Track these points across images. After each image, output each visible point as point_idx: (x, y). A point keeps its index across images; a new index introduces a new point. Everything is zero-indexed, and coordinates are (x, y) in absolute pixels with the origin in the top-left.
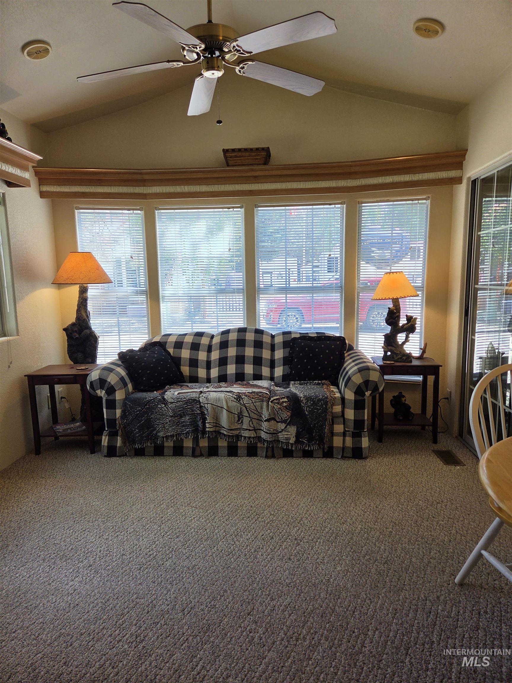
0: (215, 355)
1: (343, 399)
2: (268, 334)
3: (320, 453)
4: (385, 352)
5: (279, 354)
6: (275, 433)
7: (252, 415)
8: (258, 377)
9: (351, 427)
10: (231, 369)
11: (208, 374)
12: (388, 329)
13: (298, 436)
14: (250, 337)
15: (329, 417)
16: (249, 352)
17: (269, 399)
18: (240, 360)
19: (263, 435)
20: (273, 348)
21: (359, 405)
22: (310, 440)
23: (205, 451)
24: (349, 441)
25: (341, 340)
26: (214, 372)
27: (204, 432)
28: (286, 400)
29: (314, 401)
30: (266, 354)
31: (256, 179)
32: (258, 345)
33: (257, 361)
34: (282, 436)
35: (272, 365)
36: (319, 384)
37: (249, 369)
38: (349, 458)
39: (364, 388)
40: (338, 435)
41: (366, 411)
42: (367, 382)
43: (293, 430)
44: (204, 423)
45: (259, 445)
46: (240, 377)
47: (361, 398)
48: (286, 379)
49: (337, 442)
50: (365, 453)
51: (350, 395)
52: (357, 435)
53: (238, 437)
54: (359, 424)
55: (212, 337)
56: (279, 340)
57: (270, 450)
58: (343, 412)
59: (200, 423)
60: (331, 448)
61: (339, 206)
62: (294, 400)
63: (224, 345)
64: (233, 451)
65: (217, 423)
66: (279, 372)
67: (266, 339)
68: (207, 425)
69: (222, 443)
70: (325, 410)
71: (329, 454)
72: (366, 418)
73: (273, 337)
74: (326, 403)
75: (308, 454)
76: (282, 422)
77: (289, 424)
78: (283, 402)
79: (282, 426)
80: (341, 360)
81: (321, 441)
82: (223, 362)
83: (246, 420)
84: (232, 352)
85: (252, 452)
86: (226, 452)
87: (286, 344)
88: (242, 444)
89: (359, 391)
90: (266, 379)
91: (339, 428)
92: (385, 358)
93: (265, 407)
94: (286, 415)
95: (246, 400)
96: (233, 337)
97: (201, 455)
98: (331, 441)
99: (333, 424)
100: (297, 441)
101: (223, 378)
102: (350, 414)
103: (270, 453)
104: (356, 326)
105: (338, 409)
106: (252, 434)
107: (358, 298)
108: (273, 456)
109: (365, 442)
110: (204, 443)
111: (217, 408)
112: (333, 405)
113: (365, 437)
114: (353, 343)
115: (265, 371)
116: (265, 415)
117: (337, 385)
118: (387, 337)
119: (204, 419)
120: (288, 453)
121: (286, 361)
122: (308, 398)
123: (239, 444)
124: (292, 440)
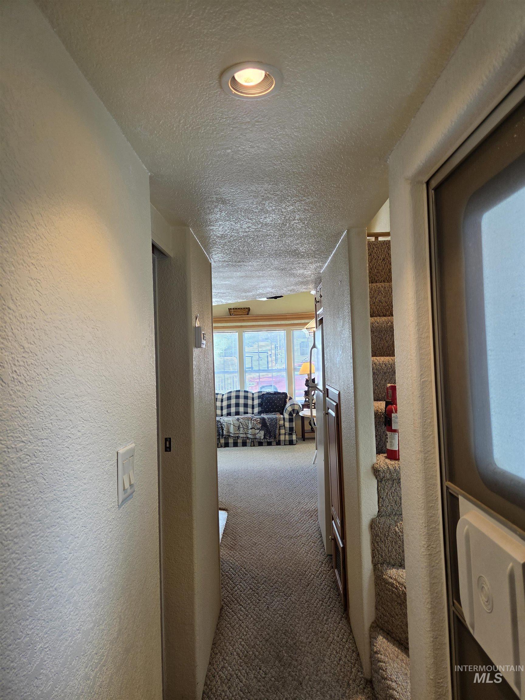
0: (225, 403)
1: (284, 418)
2: (250, 392)
3: (275, 443)
4: (306, 399)
5: (256, 402)
6: (255, 435)
7: (244, 427)
8: (246, 413)
9: (288, 431)
10: (233, 410)
11: (222, 413)
12: (306, 388)
13: (264, 436)
14: (242, 394)
15: (278, 426)
16: (242, 401)
17: (252, 419)
18: (237, 405)
19: (249, 436)
20: (253, 399)
21: (291, 420)
22: (270, 437)
23: (223, 445)
24: (287, 437)
25: (285, 394)
26: (225, 412)
27: (223, 435)
28: (259, 419)
29: (272, 420)
30: (250, 402)
31: (244, 321)
32: (246, 398)
33: (246, 405)
34: (257, 436)
35: (253, 407)
36: (274, 414)
37: (241, 409)
38: (288, 445)
39: (292, 412)
40: (282, 434)
41: (294, 423)
42: (293, 410)
43: (262, 433)
44: (223, 431)
45: (248, 441)
46: (237, 413)
47: (292, 417)
48: (260, 413)
49: (282, 438)
50: (295, 442)
51: (286, 416)
52: (291, 434)
53: (238, 437)
54: (291, 429)
55: (223, 395)
56: (256, 395)
57: (252, 443)
58: (284, 424)
59: (221, 431)
60: (279, 441)
61: (283, 331)
62: (263, 419)
63: (229, 398)
64: (235, 445)
65: (228, 432)
66: (256, 410)
67: (250, 395)
68: (224, 432)
69: (231, 441)
70: (276, 423)
71: (278, 443)
72: (294, 426)
73: (253, 394)
74: (277, 420)
75: (269, 444)
76: (257, 429)
77: (260, 430)
78: (258, 420)
79: (258, 431)
80: (285, 403)
81: (275, 438)
82: (229, 406)
83: (241, 429)
84: (233, 401)
85: (244, 444)
86: (232, 445)
87: (259, 397)
88: (240, 441)
89: (290, 414)
90: (250, 413)
91: (282, 431)
92: (306, 401)
93: (250, 423)
94: (259, 426)
95: (241, 420)
96: (233, 395)
97: (221, 447)
98: (279, 437)
99: (280, 429)
100: (264, 438)
101: (229, 414)
102: (287, 425)
103: (252, 445)
104: (293, 388)
105: (282, 422)
106: (244, 436)
107: (294, 374)
108: (254, 446)
109: (294, 437)
110: (222, 441)
111: (229, 424)
112: (280, 421)
113: (294, 435)
114: (292, 396)
115: (250, 410)
116: (250, 426)
117: (282, 414)
118: (306, 392)
119: (223, 429)
120: (260, 444)
121: (260, 405)
122: (268, 419)
123: (239, 441)
124: (262, 438)
